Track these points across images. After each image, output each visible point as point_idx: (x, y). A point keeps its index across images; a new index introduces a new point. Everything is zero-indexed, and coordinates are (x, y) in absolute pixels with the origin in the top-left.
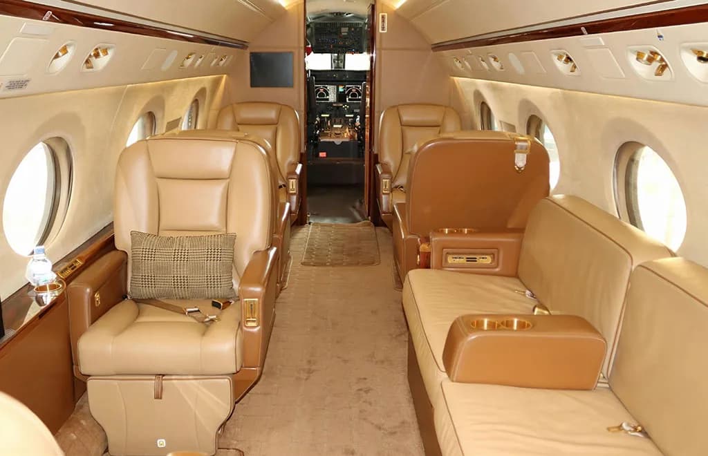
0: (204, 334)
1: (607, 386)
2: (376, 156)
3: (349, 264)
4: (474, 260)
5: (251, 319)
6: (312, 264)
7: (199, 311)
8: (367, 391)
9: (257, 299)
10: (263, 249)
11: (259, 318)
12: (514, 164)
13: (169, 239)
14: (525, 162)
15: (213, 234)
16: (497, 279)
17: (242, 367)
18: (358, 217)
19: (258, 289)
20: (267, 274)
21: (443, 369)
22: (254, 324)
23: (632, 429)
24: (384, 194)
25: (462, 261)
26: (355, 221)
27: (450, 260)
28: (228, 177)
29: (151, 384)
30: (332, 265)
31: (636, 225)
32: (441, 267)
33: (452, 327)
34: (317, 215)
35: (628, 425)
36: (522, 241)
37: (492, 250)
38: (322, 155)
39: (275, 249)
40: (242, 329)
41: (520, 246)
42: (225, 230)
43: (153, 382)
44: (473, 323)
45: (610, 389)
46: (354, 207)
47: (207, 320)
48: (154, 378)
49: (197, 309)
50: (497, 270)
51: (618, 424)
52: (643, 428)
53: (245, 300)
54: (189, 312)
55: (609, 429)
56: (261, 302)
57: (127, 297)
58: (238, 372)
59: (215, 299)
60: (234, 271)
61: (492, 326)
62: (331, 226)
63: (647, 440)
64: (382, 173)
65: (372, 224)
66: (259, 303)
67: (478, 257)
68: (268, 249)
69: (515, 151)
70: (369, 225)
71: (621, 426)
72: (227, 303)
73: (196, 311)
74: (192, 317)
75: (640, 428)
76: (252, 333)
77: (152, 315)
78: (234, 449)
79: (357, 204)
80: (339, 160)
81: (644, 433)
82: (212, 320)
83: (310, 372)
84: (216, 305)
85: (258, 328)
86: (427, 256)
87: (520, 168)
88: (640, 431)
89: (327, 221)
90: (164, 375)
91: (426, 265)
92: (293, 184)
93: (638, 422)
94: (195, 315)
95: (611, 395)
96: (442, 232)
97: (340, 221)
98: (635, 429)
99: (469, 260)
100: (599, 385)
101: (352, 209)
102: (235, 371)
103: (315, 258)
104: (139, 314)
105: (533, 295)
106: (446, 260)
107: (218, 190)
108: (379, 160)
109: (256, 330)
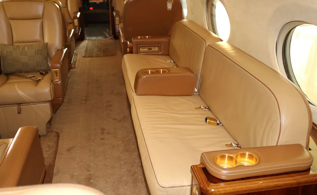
0: (36, 85)
1: (198, 94)
2: (113, 8)
3: (103, 56)
4: (151, 49)
5: (56, 78)
6: (87, 56)
7: (34, 76)
8: (110, 106)
9: (58, 69)
10: (61, 49)
11: (60, 77)
12: (167, 8)
13: (18, 46)
14: (171, 7)
15: (38, 43)
16: (161, 57)
17: (54, 98)
18: (108, 36)
19: (59, 65)
20: (63, 59)
21: (134, 91)
22: (58, 80)
23: (204, 108)
24: (117, 24)
25: (146, 50)
26: (106, 37)
27: (141, 50)
28: (42, 17)
29: (15, 108)
30: (96, 56)
31: (215, 34)
32: (137, 52)
33: (137, 74)
34: (89, 36)
35: (203, 106)
36: (170, 40)
37: (158, 44)
38: (91, 8)
39: (66, 49)
40: (53, 82)
41: (169, 42)
42: (43, 41)
43: (16, 107)
44: (145, 72)
45: (199, 95)
46: (106, 32)
47: (38, 80)
48: (16, 105)
49: (33, 76)
50: (160, 53)
51: (200, 107)
52: (208, 107)
53: (53, 70)
54: (29, 77)
55: (196, 108)
56: (60, 70)
57: (2, 73)
58: (52, 100)
59: (41, 71)
60: (48, 59)
61: (152, 73)
62: (95, 40)
63: (210, 111)
64: (116, 15)
65: (114, 38)
66: (59, 71)
67: (152, 48)
68: (63, 49)
69: (167, 2)
70: (112, 39)
71: (201, 107)
72: (47, 73)
73: (33, 77)
74: (31, 79)
75: (207, 107)
76: (58, 84)
77: (13, 79)
78: (55, 132)
79: (108, 30)
80: (98, 11)
81: (209, 109)
82: (40, 80)
83: (86, 100)
84: (41, 74)
85: (60, 82)
86: (131, 48)
87: (169, 10)
88: (207, 109)
89: (94, 38)
90: (21, 104)
91: (131, 52)
92: (76, 21)
93: (207, 105)
94: (32, 78)
95: (199, 96)
96: (137, 38)
97: (100, 38)
98: (206, 108)
99: (149, 49)
100: (194, 94)
101: (105, 32)
102: (51, 100)
103: (88, 54)
104: (8, 79)
105: (174, 62)
106: (139, 50)
107: (38, 23)
108: (115, 10)
109: (59, 82)
